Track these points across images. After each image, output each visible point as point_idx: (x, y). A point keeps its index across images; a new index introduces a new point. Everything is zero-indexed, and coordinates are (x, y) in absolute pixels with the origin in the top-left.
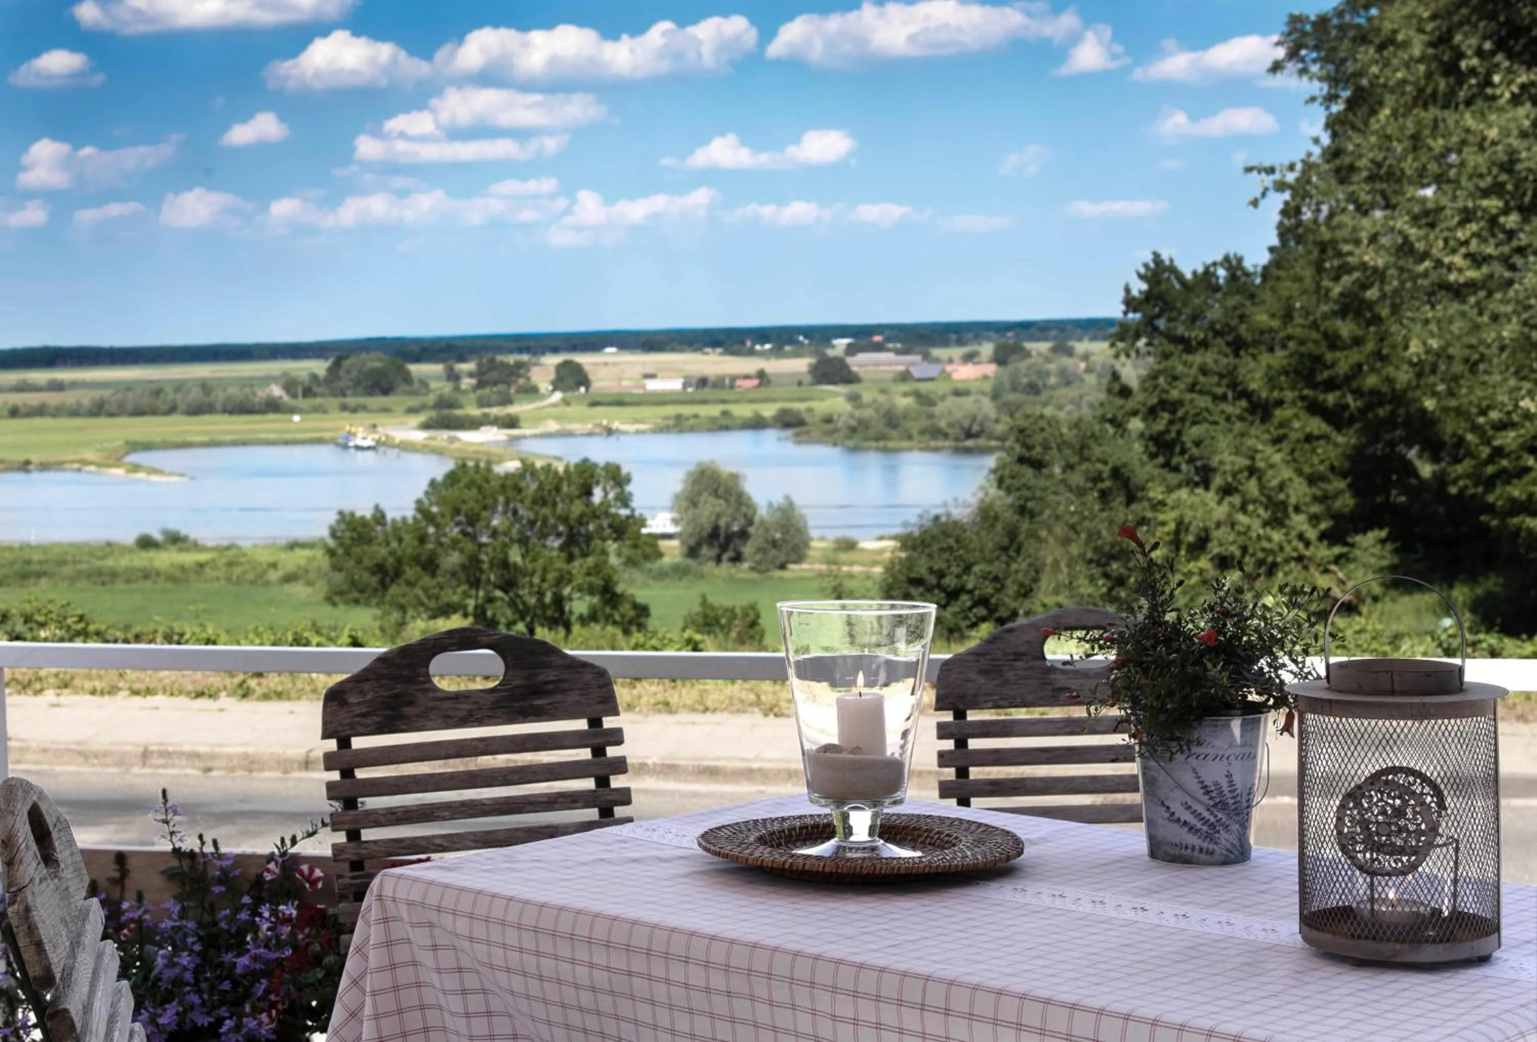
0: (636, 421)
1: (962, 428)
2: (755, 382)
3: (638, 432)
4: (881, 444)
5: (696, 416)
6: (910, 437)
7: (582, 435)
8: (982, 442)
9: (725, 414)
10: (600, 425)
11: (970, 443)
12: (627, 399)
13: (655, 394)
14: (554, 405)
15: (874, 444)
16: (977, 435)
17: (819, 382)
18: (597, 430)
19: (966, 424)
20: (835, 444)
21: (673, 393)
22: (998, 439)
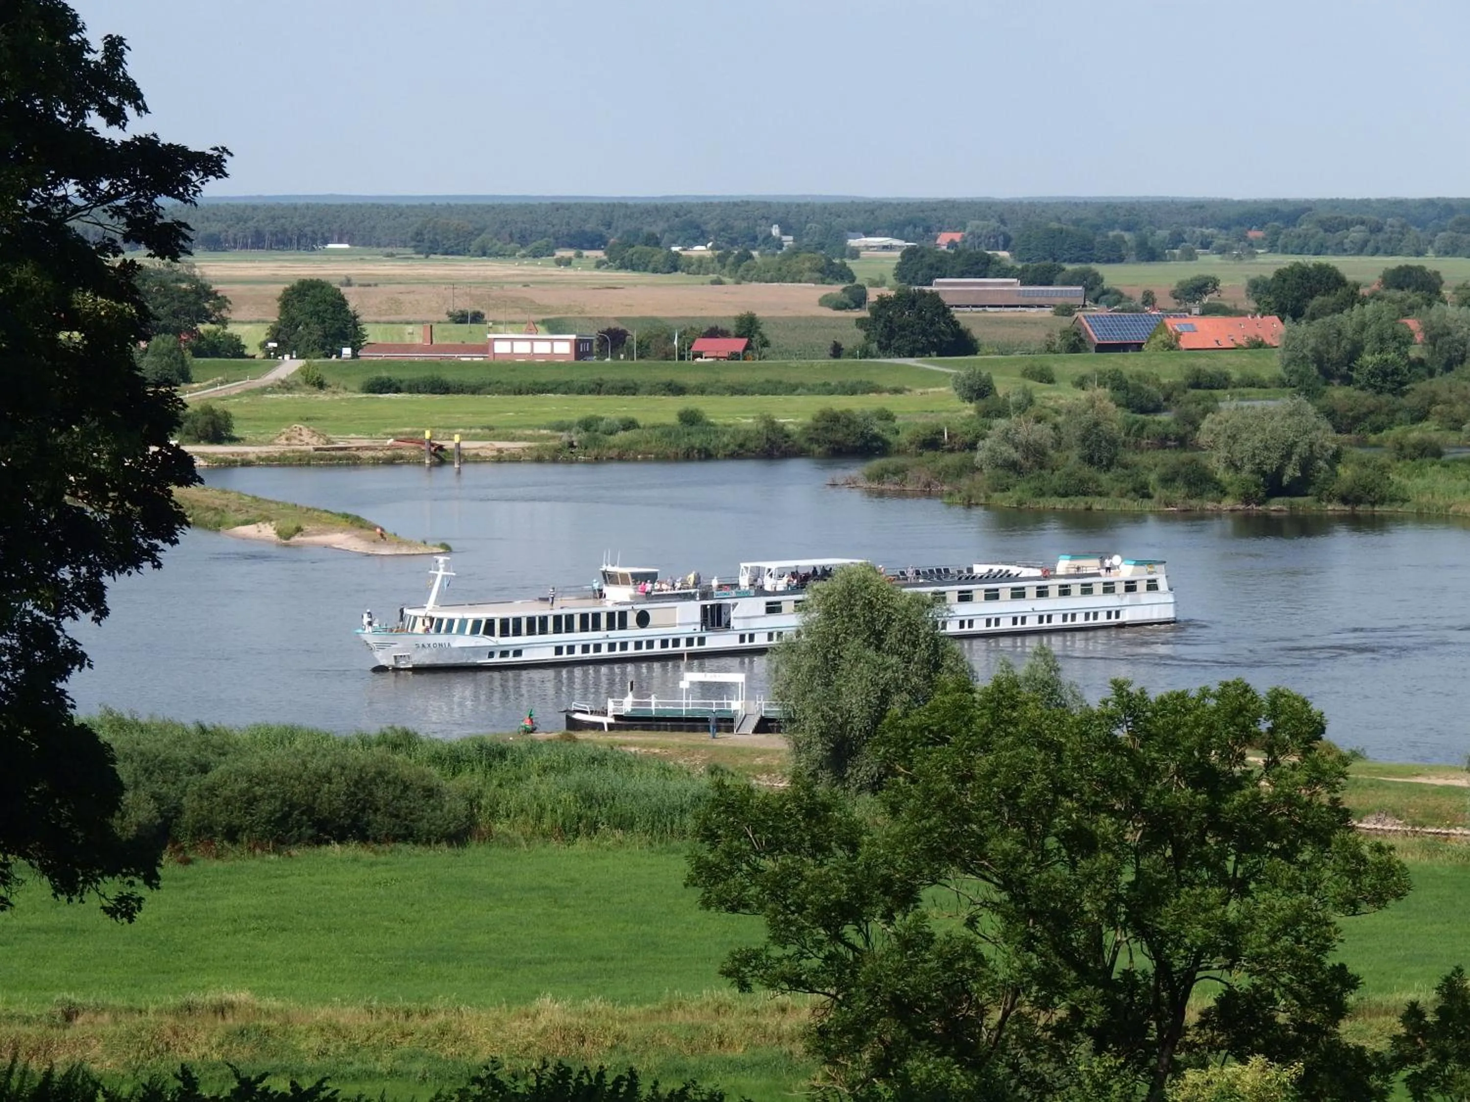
0: (492, 432)
1: (1259, 470)
2: (739, 345)
3: (500, 459)
4: (1079, 503)
5: (629, 425)
6: (1143, 492)
7: (376, 462)
8: (1305, 503)
9: (690, 419)
10: (414, 439)
11: (1277, 506)
12: (450, 377)
13: (510, 365)
14: (286, 386)
15: (1060, 504)
16: (1297, 488)
17: (886, 349)
18: (409, 451)
19: (1272, 462)
20: (969, 504)
21: (551, 363)
22: (1344, 500)
